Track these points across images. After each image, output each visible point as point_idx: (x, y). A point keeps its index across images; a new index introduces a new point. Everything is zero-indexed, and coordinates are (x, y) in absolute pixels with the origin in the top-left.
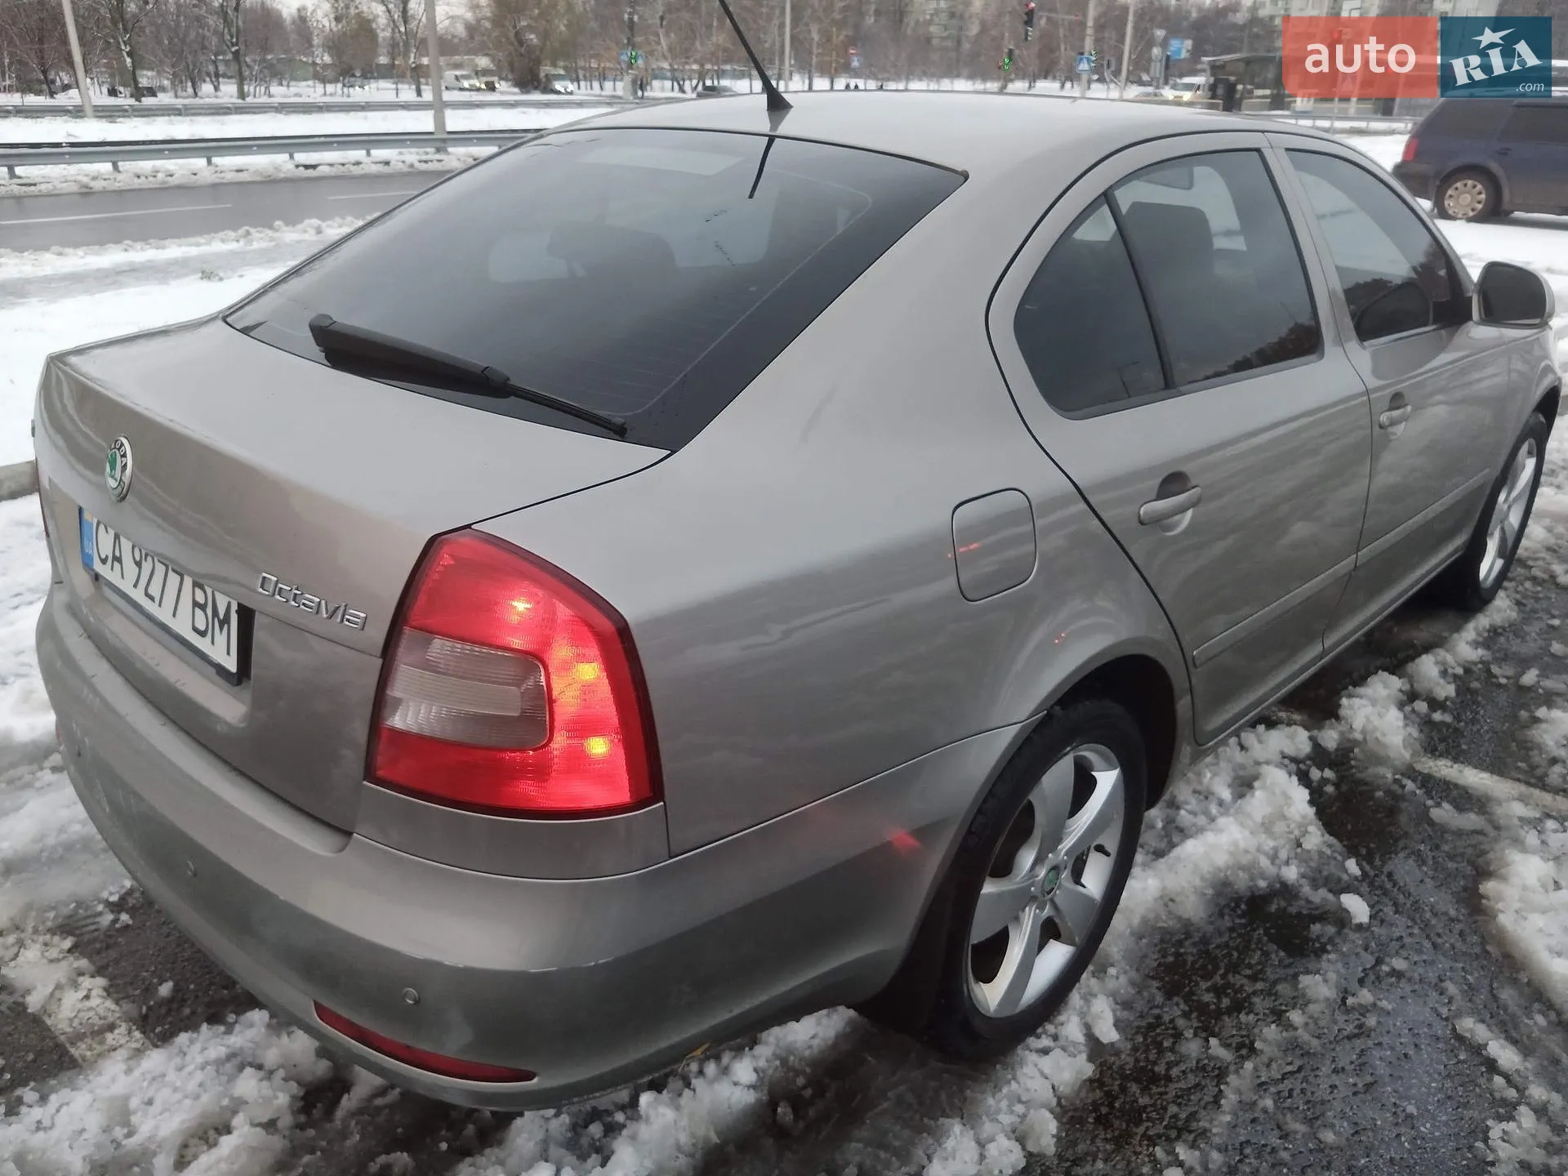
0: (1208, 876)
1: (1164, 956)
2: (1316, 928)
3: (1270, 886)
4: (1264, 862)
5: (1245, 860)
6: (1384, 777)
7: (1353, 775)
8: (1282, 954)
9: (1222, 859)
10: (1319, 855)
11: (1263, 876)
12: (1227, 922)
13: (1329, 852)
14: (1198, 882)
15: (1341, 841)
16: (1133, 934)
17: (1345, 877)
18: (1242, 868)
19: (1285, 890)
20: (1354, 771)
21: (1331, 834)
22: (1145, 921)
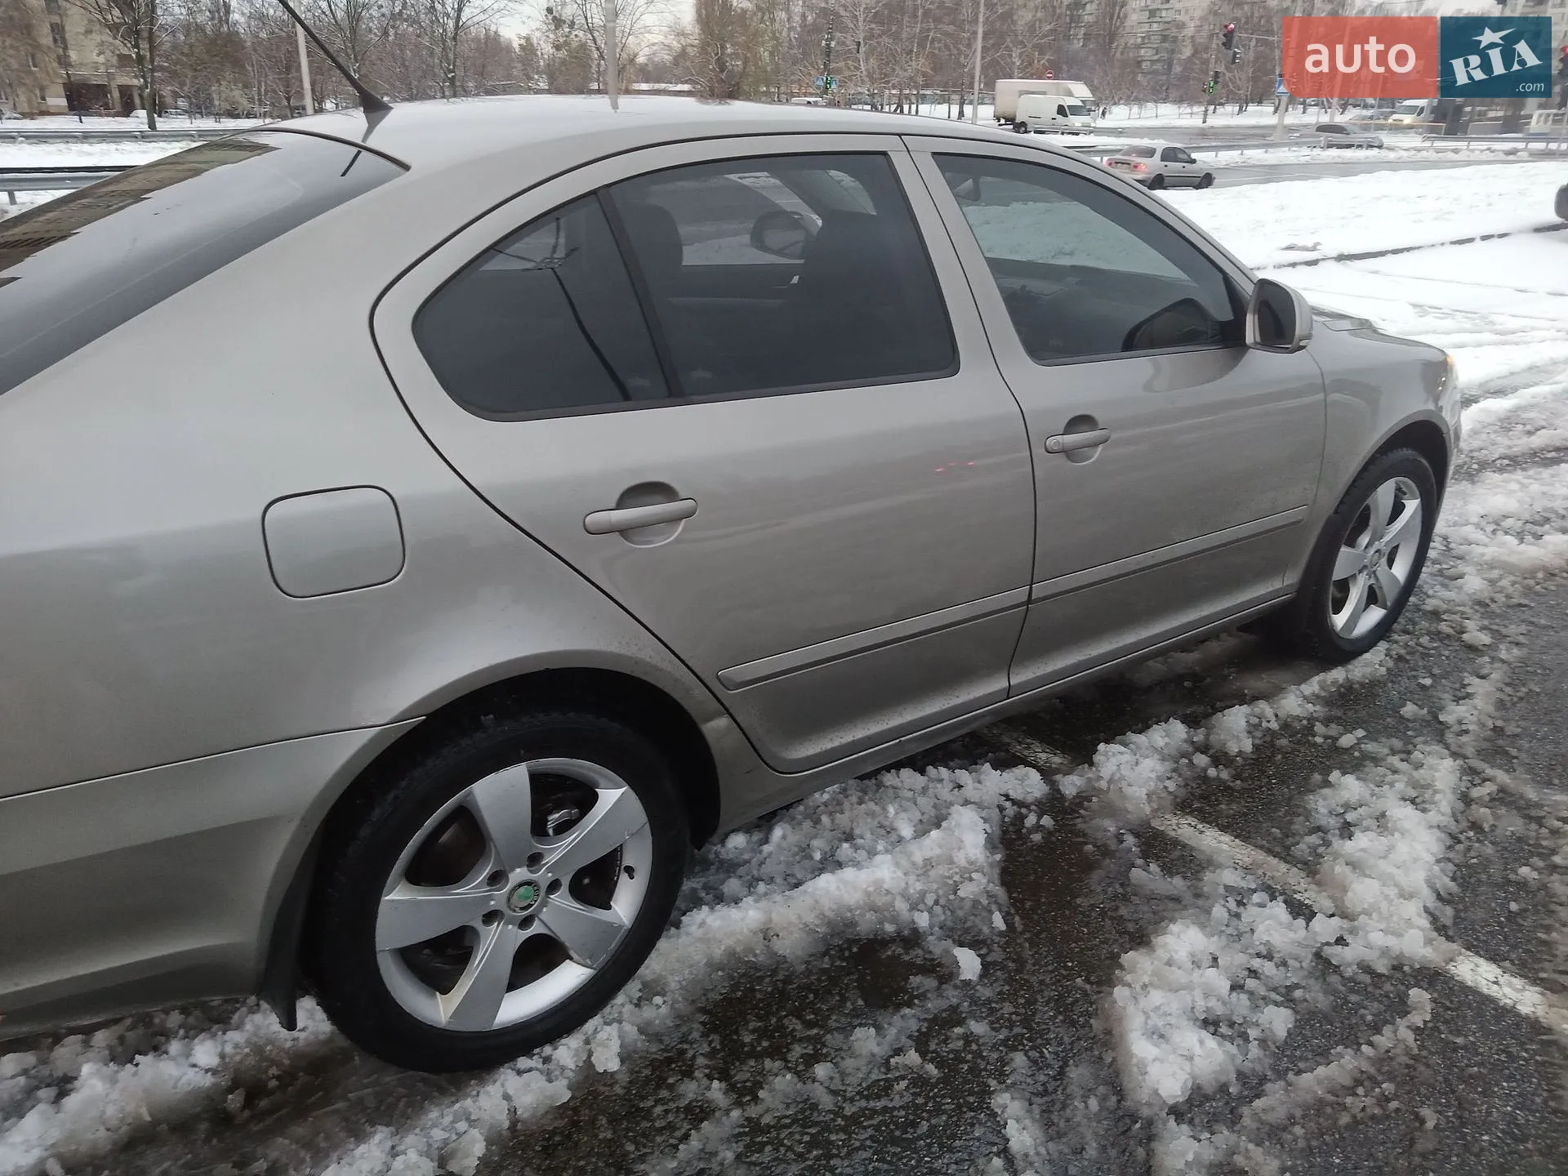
0: (829, 914)
1: (734, 991)
2: (915, 980)
3: (899, 933)
4: (901, 906)
5: (881, 901)
6: (1106, 830)
7: (1075, 825)
8: (860, 1002)
9: (853, 898)
10: (974, 906)
11: (894, 920)
12: (826, 963)
13: (985, 902)
14: (810, 918)
15: (1009, 892)
16: (709, 964)
17: (986, 930)
18: (874, 909)
19: (912, 938)
20: (1079, 820)
21: (1003, 883)
22: (731, 953)
